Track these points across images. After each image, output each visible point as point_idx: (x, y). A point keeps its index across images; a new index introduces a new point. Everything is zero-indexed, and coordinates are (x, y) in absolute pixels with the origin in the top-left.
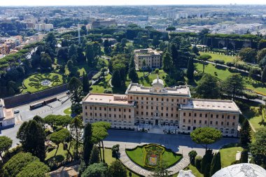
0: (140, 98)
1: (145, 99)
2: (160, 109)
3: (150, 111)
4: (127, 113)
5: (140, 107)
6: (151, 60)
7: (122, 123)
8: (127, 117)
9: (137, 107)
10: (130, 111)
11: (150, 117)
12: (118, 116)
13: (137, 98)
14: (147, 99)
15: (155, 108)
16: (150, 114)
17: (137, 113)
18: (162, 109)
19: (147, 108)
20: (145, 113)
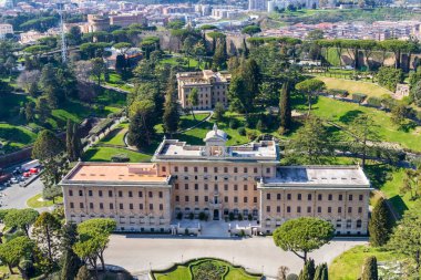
0: (181, 170)
1: (191, 170)
2: (221, 188)
3: (201, 193)
4: (156, 201)
5: (182, 187)
6: (209, 93)
7: (146, 220)
8: (156, 207)
9: (177, 187)
10: (161, 195)
11: (202, 205)
12: (136, 207)
13: (176, 169)
14: (196, 170)
15: (211, 188)
16: (201, 199)
17: (177, 198)
18: (226, 188)
19: (196, 187)
20: (192, 198)
